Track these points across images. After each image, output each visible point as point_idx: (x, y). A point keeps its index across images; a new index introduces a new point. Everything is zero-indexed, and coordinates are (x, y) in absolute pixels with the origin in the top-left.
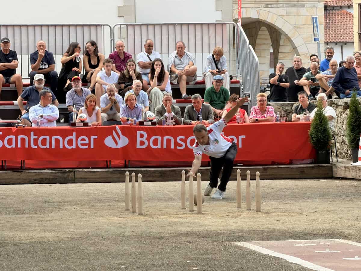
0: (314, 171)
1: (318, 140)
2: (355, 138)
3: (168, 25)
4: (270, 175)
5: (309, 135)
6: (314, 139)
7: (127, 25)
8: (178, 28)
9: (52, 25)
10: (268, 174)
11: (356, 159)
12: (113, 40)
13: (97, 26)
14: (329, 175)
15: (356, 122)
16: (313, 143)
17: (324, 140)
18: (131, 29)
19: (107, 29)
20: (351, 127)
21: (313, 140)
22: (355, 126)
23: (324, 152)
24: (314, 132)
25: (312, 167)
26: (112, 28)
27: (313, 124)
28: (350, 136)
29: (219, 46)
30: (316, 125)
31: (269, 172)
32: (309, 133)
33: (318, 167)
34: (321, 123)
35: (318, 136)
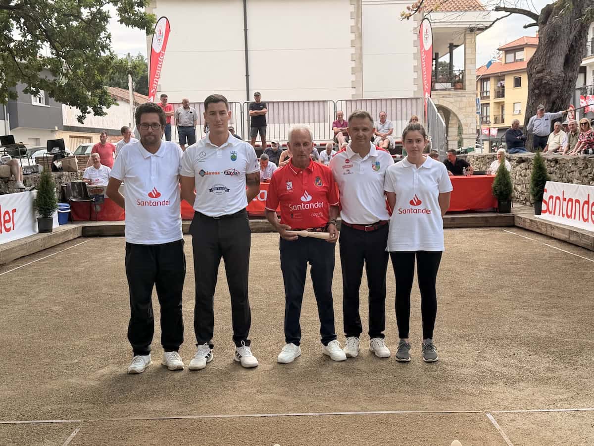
0: (497, 221)
1: (501, 193)
2: (538, 192)
3: (376, 100)
4: (457, 224)
5: (493, 189)
6: (498, 192)
7: (346, 100)
8: (384, 102)
9: (292, 102)
10: (456, 223)
11: (539, 211)
12: (335, 112)
13: (324, 101)
14: (511, 223)
15: (539, 177)
16: (496, 195)
17: (506, 192)
18: (349, 103)
19: (332, 104)
20: (535, 182)
21: (496, 192)
22: (540, 181)
23: (506, 203)
24: (497, 186)
25: (496, 217)
26: (335, 103)
27: (496, 177)
28: (533, 190)
29: (414, 115)
30: (500, 179)
31: (457, 222)
32: (493, 186)
33: (501, 217)
34: (504, 177)
35: (501, 188)
